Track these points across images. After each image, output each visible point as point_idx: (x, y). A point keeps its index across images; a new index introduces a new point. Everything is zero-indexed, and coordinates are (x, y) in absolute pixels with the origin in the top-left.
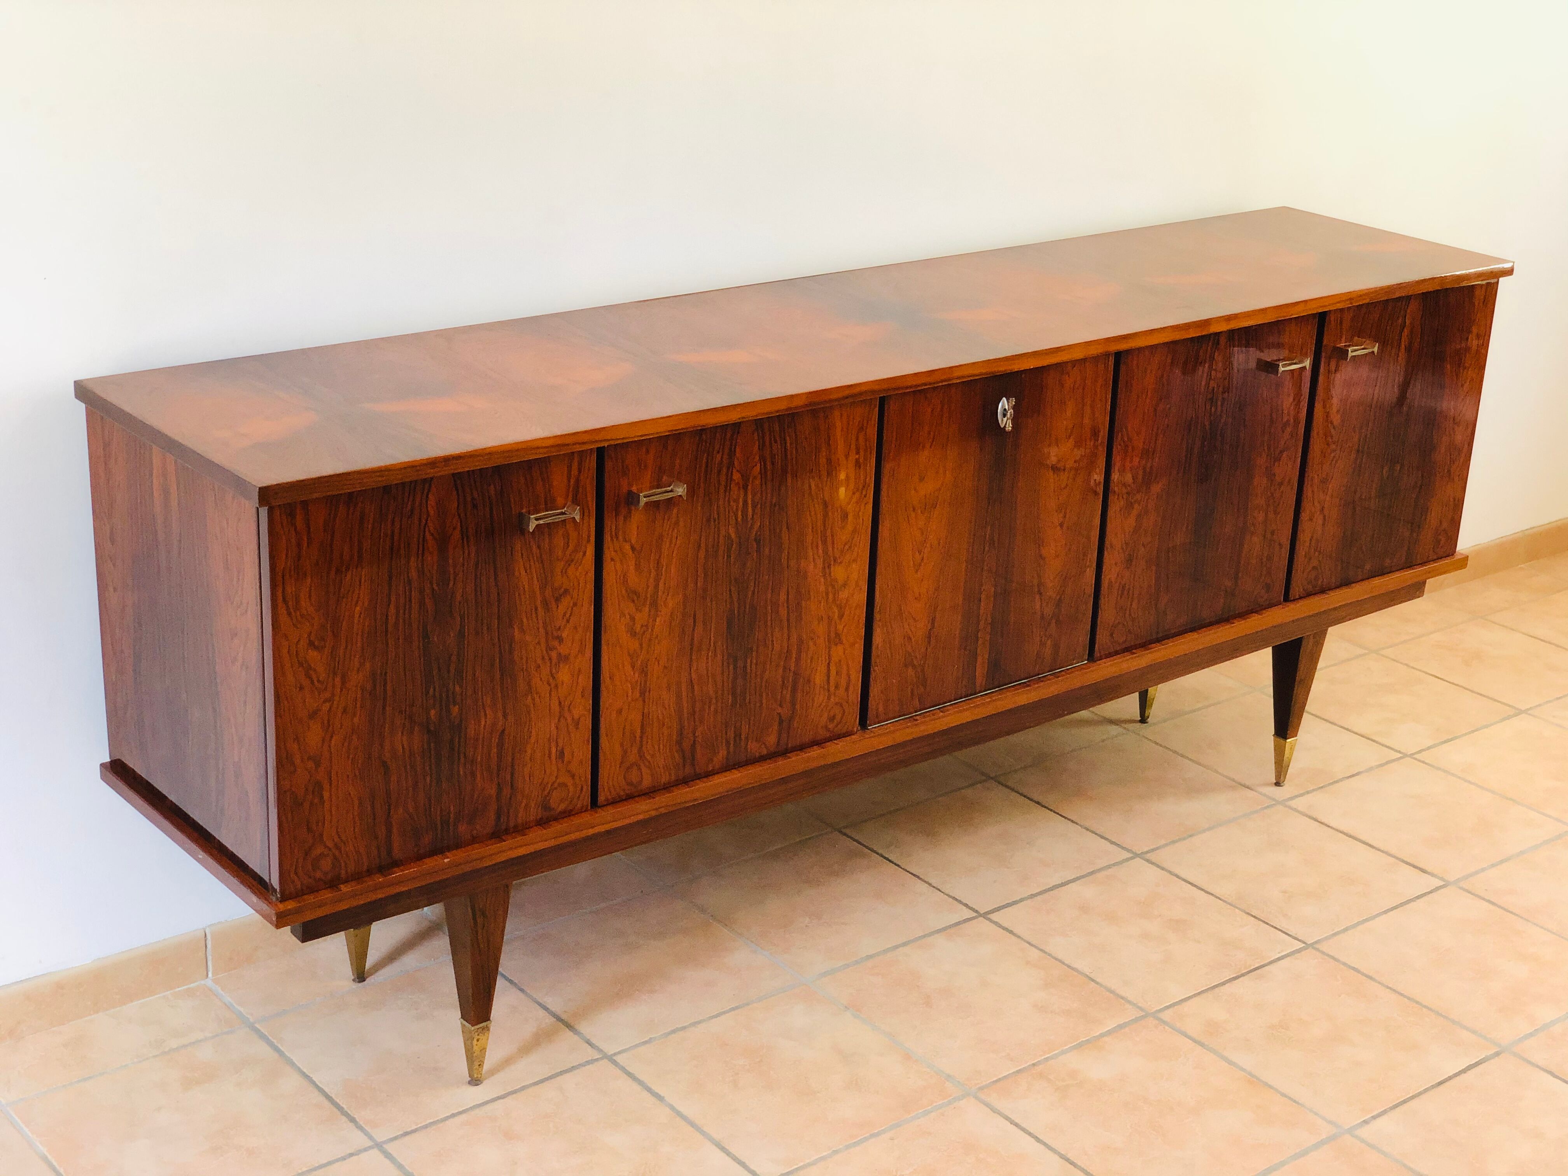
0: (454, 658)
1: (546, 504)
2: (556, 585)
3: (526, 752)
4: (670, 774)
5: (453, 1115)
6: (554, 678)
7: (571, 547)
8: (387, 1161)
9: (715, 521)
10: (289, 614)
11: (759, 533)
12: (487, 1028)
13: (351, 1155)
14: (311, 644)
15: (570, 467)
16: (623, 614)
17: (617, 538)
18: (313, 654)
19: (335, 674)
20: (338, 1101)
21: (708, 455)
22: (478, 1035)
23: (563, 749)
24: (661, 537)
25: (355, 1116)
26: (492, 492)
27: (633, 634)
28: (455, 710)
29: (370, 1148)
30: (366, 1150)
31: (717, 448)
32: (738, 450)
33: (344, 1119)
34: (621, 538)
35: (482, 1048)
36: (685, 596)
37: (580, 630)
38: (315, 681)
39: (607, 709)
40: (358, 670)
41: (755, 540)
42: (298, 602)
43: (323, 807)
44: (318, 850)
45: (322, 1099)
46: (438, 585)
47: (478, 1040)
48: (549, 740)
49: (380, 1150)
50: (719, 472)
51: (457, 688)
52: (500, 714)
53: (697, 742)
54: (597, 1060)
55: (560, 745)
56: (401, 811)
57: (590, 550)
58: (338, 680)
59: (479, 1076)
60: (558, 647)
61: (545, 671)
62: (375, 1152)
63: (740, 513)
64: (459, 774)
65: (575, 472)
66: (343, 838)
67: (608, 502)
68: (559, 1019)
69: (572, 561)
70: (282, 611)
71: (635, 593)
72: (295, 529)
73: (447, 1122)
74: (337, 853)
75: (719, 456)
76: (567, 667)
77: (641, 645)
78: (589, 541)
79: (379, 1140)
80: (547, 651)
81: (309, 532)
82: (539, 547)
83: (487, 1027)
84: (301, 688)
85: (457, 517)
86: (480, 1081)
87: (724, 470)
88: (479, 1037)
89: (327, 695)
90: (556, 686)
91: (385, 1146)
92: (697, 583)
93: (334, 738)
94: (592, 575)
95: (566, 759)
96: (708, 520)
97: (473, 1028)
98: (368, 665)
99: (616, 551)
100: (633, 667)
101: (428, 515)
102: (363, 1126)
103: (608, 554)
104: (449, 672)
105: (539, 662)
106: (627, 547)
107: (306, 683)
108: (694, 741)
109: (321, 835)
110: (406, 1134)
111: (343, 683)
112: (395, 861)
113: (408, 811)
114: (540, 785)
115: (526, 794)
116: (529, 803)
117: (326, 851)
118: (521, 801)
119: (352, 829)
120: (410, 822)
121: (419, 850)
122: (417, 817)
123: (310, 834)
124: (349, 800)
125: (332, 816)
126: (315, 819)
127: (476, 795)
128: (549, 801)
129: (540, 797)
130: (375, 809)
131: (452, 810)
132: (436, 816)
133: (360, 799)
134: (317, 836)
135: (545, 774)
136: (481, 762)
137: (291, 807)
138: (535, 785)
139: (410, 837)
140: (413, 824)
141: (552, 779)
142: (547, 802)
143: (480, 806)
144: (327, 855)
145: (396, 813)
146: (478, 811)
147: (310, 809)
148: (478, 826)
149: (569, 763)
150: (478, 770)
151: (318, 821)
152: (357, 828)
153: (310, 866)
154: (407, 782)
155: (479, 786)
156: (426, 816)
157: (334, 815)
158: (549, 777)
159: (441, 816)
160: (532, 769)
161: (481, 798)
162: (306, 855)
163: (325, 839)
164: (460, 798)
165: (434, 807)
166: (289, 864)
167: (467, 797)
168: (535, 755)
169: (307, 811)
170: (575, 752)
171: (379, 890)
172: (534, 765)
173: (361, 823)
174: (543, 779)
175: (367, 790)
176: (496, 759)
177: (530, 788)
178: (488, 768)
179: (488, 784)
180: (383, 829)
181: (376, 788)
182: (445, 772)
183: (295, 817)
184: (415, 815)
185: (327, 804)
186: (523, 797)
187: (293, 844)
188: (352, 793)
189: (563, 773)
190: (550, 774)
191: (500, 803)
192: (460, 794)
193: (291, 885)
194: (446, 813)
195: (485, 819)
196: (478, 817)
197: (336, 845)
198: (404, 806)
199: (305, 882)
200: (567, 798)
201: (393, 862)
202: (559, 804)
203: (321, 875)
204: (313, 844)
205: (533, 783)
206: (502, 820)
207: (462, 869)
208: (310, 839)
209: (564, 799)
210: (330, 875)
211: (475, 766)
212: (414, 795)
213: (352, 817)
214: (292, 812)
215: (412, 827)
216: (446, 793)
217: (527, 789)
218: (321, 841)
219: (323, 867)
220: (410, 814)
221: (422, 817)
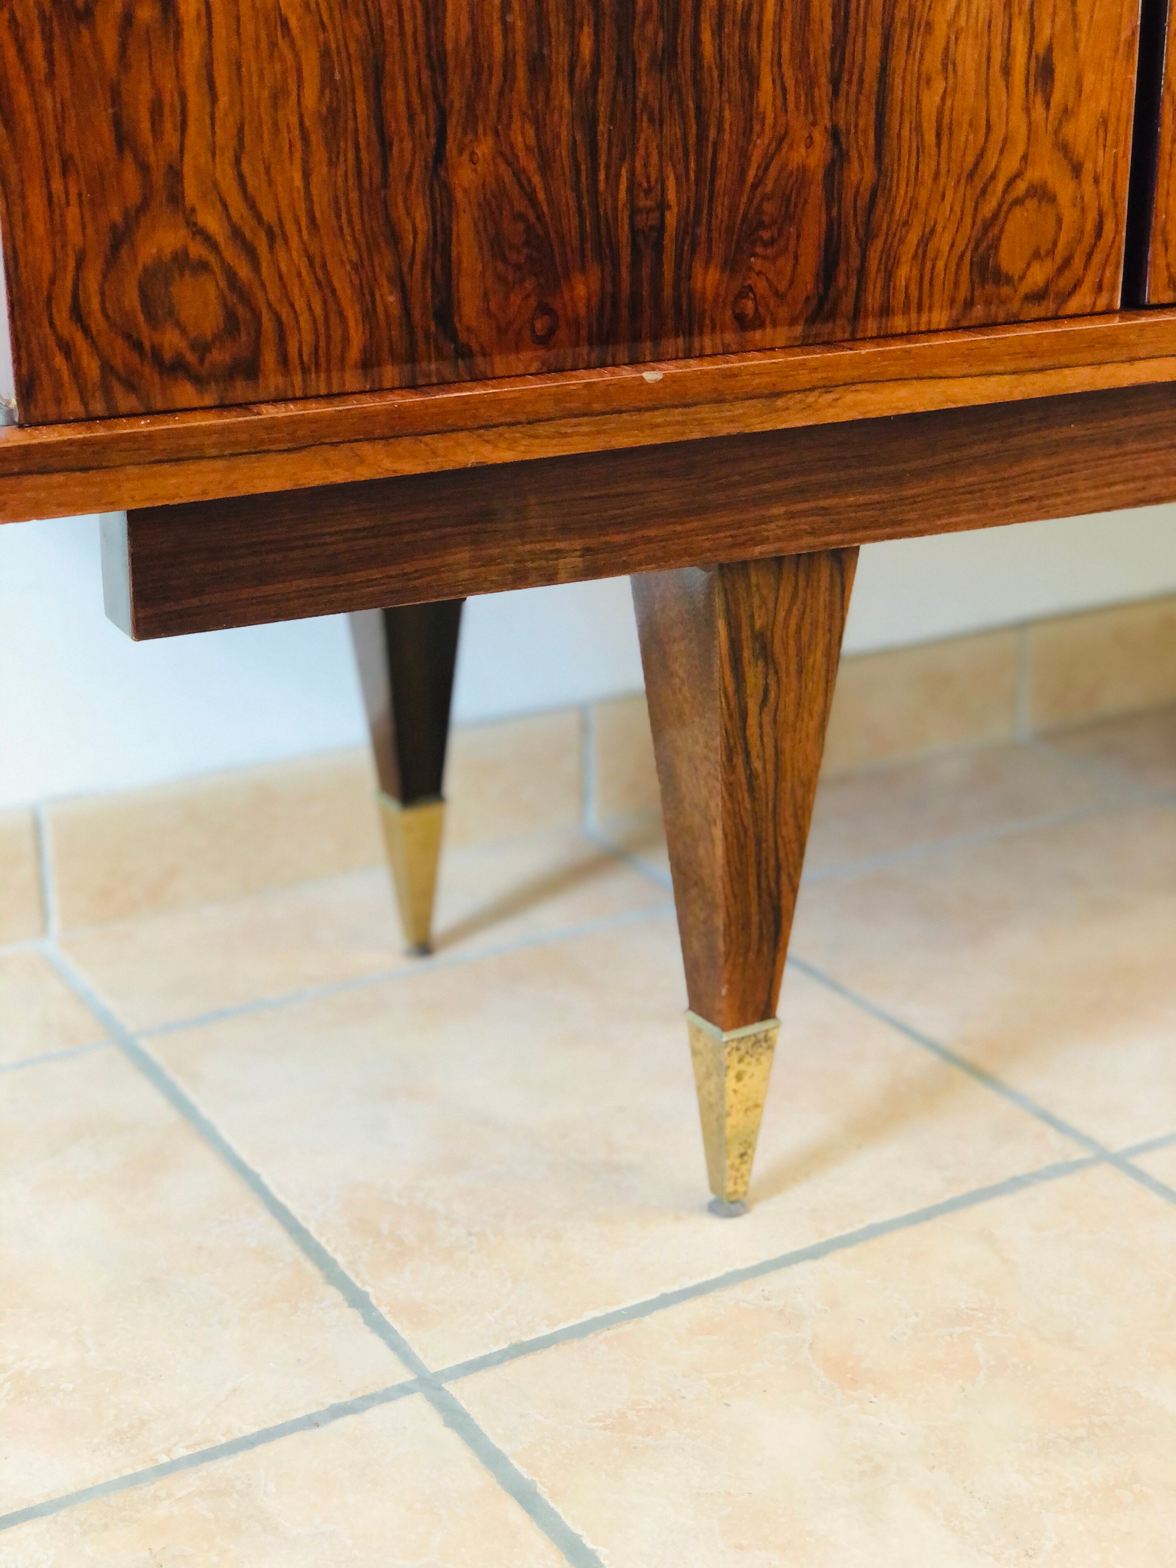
5: (665, 1301)
8: (452, 1440)
12: (766, 1042)
13: (338, 1411)
20: (323, 1241)
22: (741, 1060)
23: (1050, 49)
25: (368, 1289)
29: (403, 1390)
30: (387, 1396)
33: (333, 1294)
35: (750, 1103)
43: (178, 50)
44: (162, 239)
45: (277, 1233)
47: (739, 1077)
49: (431, 1399)
54: (1079, 1165)
55: (1045, 33)
56: (484, 148)
59: (741, 1189)
62: (417, 1402)
64: (697, 54)
66: (268, 214)
68: (948, 1056)
73: (647, 1320)
74: (244, 271)
79: (433, 1366)
83: (766, 1039)
86: (743, 1205)
88: (742, 1067)
91: (450, 1387)
95: (1057, 97)
97: (726, 1037)
102: (388, 1318)
109: (175, 174)
110: (519, 1350)
112: (463, 336)
113: (511, 161)
114: (971, 175)
115: (923, 195)
116: (933, 231)
117: (197, 250)
118: (906, 223)
119: (298, 182)
120: (521, 205)
121: (551, 332)
122: (547, 190)
123: (129, 157)
124: (284, 45)
125: (214, 100)
126: (145, 93)
127: (756, 156)
128: (995, 246)
129: (968, 221)
130: (389, 115)
131: (672, 195)
132: (615, 208)
133: (325, 54)
134: (158, 178)
135: (987, 134)
136: (778, 26)
137: (44, 18)
138: (955, 170)
139: (518, 267)
140: (532, 217)
141: (1011, 164)
142: (990, 247)
143: (768, 207)
144: (203, 266)
145: (466, 156)
146: (761, 225)
147: (123, 48)
148: (761, 286)
149: (1066, 113)
150: (767, 55)
151: (157, 109)
152: (316, 180)
153: (132, 299)
154: (507, 30)
155: (769, 121)
156: (579, 199)
157: (223, 101)
158: (1002, 152)
159: (634, 212)
160: (948, 103)
161: (773, 171)
162: (115, 248)
163: (191, 192)
164: (700, 154)
165: (608, 167)
166: (47, 268)
167: (723, 158)
168: (961, 47)
169: (110, 48)
170: (1089, 79)
171: (407, 442)
172: (955, 90)
173: (332, 164)
174: (981, 155)
175: (355, 22)
176: (828, 23)
177: (937, 176)
178: (802, 56)
179: (798, 124)
180: (420, 213)
181: (389, 22)
182: (650, 28)
183: (62, 67)
184: (537, 180)
185: (193, 39)
186: (913, 205)
187: (57, 185)
188: (293, 23)
189: (1045, 147)
190: (1005, 141)
191: (834, 213)
192: (701, 137)
193: (59, 361)
194: (649, 203)
195: (785, 264)
196: (759, 250)
197: (236, 233)
198: (497, 133)
199: (118, 362)
200: (1051, 252)
201: (454, 338)
202: (1028, 265)
203: (182, 345)
204: (144, 206)
205: (949, 162)
206: (841, 282)
207: (701, 422)
208: (130, 174)
209: (1042, 252)
210: (219, 356)
211: (754, 36)
212: (532, 93)
213: (296, 132)
214: (48, 38)
215: (529, 228)
216: (651, 120)
217: (928, 180)
218: (176, 198)
219: (188, 312)
220: (519, 174)
221: (567, 196)
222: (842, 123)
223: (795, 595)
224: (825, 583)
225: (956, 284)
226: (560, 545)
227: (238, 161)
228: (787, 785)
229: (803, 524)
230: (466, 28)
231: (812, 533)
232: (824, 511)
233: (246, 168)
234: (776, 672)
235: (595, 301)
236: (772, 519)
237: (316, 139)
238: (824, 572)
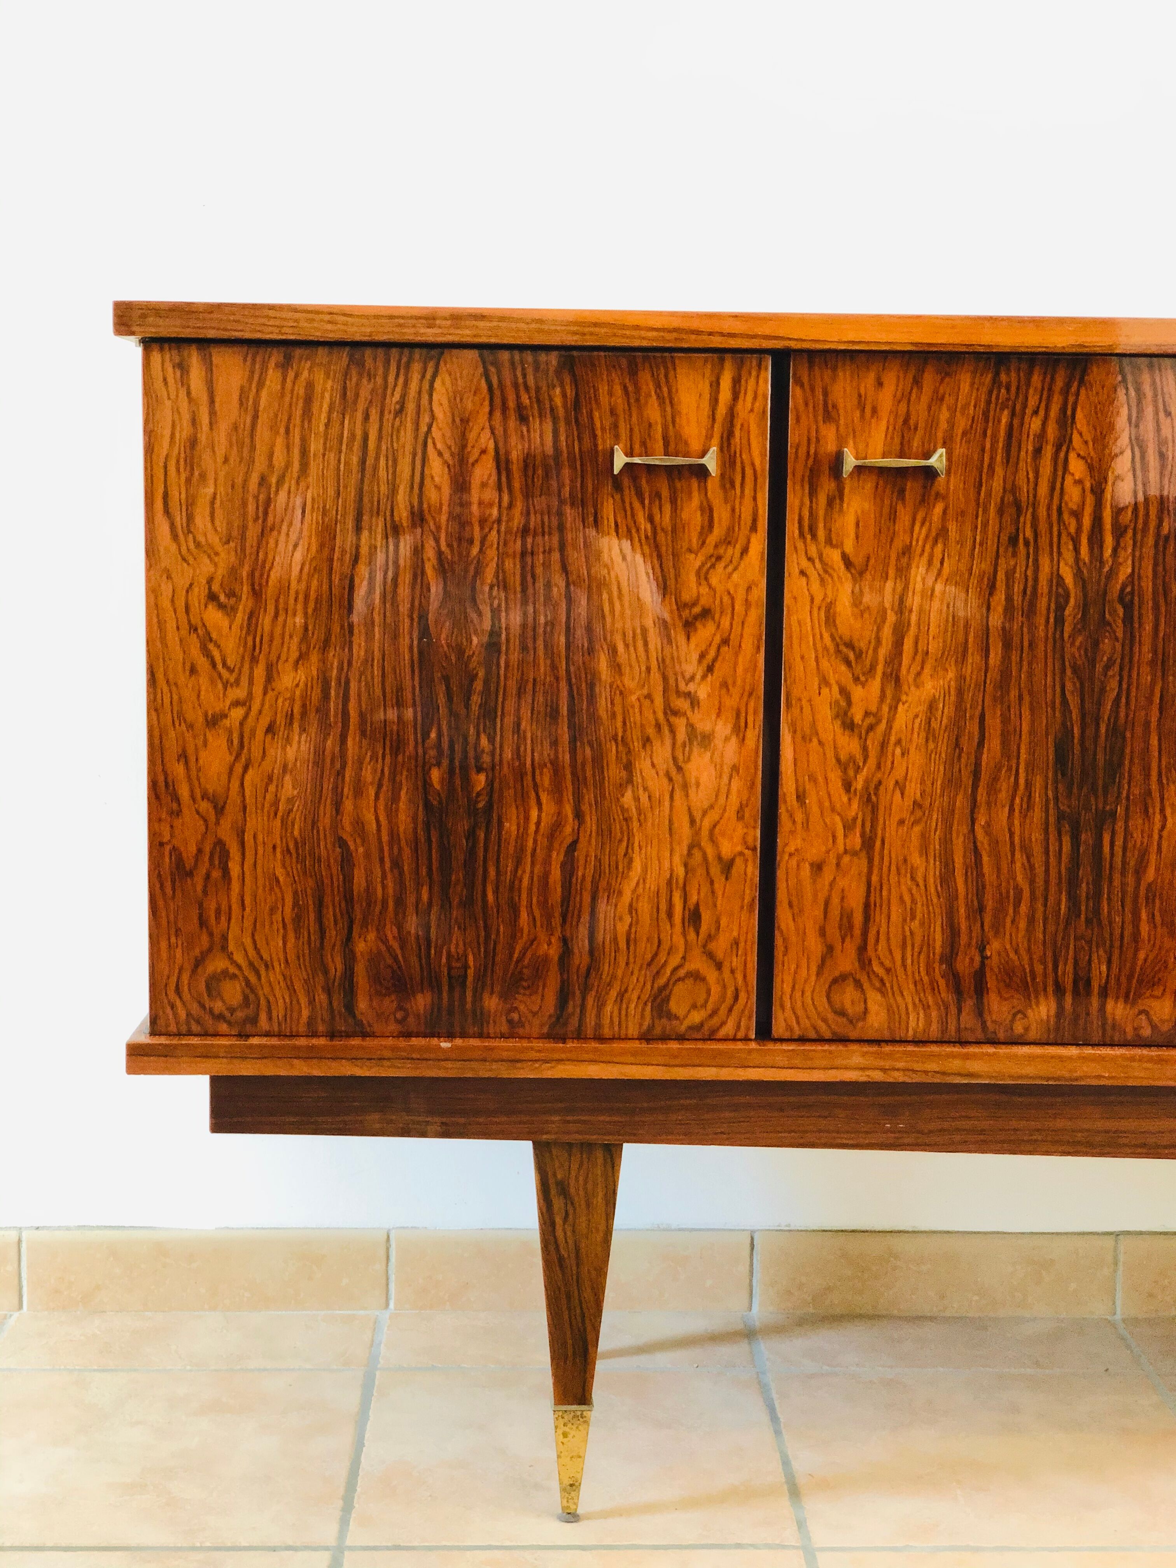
0: (478, 685)
1: (666, 444)
2: (686, 597)
3: (620, 893)
4: (929, 1023)
6: (679, 769)
7: (718, 532)
9: (1027, 543)
10: (175, 537)
11: (1129, 589)
14: (212, 597)
15: (715, 385)
16: (825, 681)
17: (814, 536)
18: (214, 617)
19: (254, 660)
21: (1013, 414)
23: (697, 906)
24: (907, 550)
26: (558, 401)
27: (849, 726)
28: (480, 780)
31: (1032, 402)
32: (1079, 415)
34: (821, 533)
36: (961, 678)
37: (735, 692)
38: (220, 666)
39: (791, 855)
40: (297, 662)
41: (1121, 599)
42: (190, 518)
43: (229, 889)
44: (217, 964)
46: (449, 545)
48: (669, 882)
50: (1038, 452)
51: (484, 741)
52: (568, 810)
53: (987, 970)
55: (693, 899)
56: (372, 936)
57: (759, 544)
58: (260, 672)
60: (689, 713)
61: (662, 752)
63: (1084, 541)
64: (484, 901)
65: (725, 394)
66: (266, 956)
67: (796, 468)
69: (719, 558)
70: (164, 528)
71: (850, 645)
72: (189, 393)
74: (253, 979)
75: (1035, 424)
76: (709, 754)
77: (865, 749)
78: (754, 528)
80: (665, 713)
81: (212, 401)
82: (651, 519)
83: (583, 1416)
84: (193, 671)
85: (488, 431)
87: (1048, 451)
89: (239, 693)
90: (685, 786)
92: (987, 657)
93: (250, 772)
94: (760, 592)
95: (704, 928)
96: (1013, 541)
98: (314, 657)
99: (810, 559)
100: (847, 786)
101: (433, 417)
103: (793, 562)
104: (467, 706)
105: (651, 731)
106: (835, 556)
107: (202, 662)
108: (983, 964)
109: (225, 938)
111: (269, 679)
112: (359, 1017)
113: (385, 941)
114: (649, 964)
115: (620, 973)
116: (626, 991)
117: (232, 970)
118: (609, 985)
119: (281, 944)
120: (390, 961)
121: (405, 1018)
122: (404, 957)
123: (204, 930)
124: (277, 890)
125: (244, 909)
126: (213, 906)
127: (518, 948)
128: (668, 999)
129: (648, 986)
130: (325, 920)
131: (471, 962)
132: (440, 966)
133: (295, 893)
134: (217, 939)
135: (659, 946)
136: (530, 889)
137: (172, 874)
138: (639, 962)
139: (387, 989)
140: (395, 967)
141: (675, 961)
142: (663, 1001)
143: (525, 971)
144: (234, 977)
145: (362, 939)
146: (522, 979)
147: (205, 886)
148: (522, 1007)
149: (710, 938)
150: (524, 903)
151: (218, 912)
152: (289, 945)
153: (202, 986)
154: (384, 887)
155: (526, 931)
156: (420, 960)
157: (248, 910)
158: (669, 954)
159: (450, 968)
160: (633, 930)
161: (529, 954)
162: (196, 966)
163: (231, 947)
164: (486, 943)
165: (436, 947)
166: (166, 972)
167: (499, 948)
168: (640, 904)
169: (199, 888)
170: (724, 922)
171: (315, 1061)
172: (637, 922)
173: (297, 938)
174: (656, 955)
175: (310, 880)
176: (559, 890)
177: (627, 964)
178: (544, 903)
179: (542, 936)
180: (338, 960)
181: (326, 881)
182: (459, 888)
183: (179, 893)
184: (399, 952)
185: (235, 886)
186: (614, 977)
187: (173, 940)
188: (281, 879)
189: (697, 952)
190: (671, 949)
191: (565, 977)
192: (487, 937)
193: (169, 1010)
194: (458, 965)
195: (537, 998)
196: (522, 991)
197: (251, 964)
198: (378, 930)
199: (193, 1012)
200: (704, 1006)
201: (354, 1017)
202: (689, 1011)
203: (224, 1008)
204: (210, 950)
205: (635, 957)
206: (570, 1009)
207: (472, 1069)
208: (205, 938)
209: (699, 1004)
210: (240, 1015)
211: (516, 894)
212: (396, 914)
213: (281, 925)
214: (173, 882)
215: (393, 972)
216: (459, 928)
217: (622, 964)
218: (224, 948)
219: (226, 996)
220: (389, 948)
221: (414, 960)
222: (568, 935)
223: (581, 1164)
224: (600, 1161)
225: (643, 1016)
226: (429, 1119)
227: (253, 935)
228: (585, 1270)
229: (572, 1127)
230: (364, 884)
231: (577, 1132)
232: (584, 1122)
233: (256, 937)
234: (572, 1203)
235: (428, 1007)
236: (553, 1122)
237: (290, 927)
238: (599, 1154)
